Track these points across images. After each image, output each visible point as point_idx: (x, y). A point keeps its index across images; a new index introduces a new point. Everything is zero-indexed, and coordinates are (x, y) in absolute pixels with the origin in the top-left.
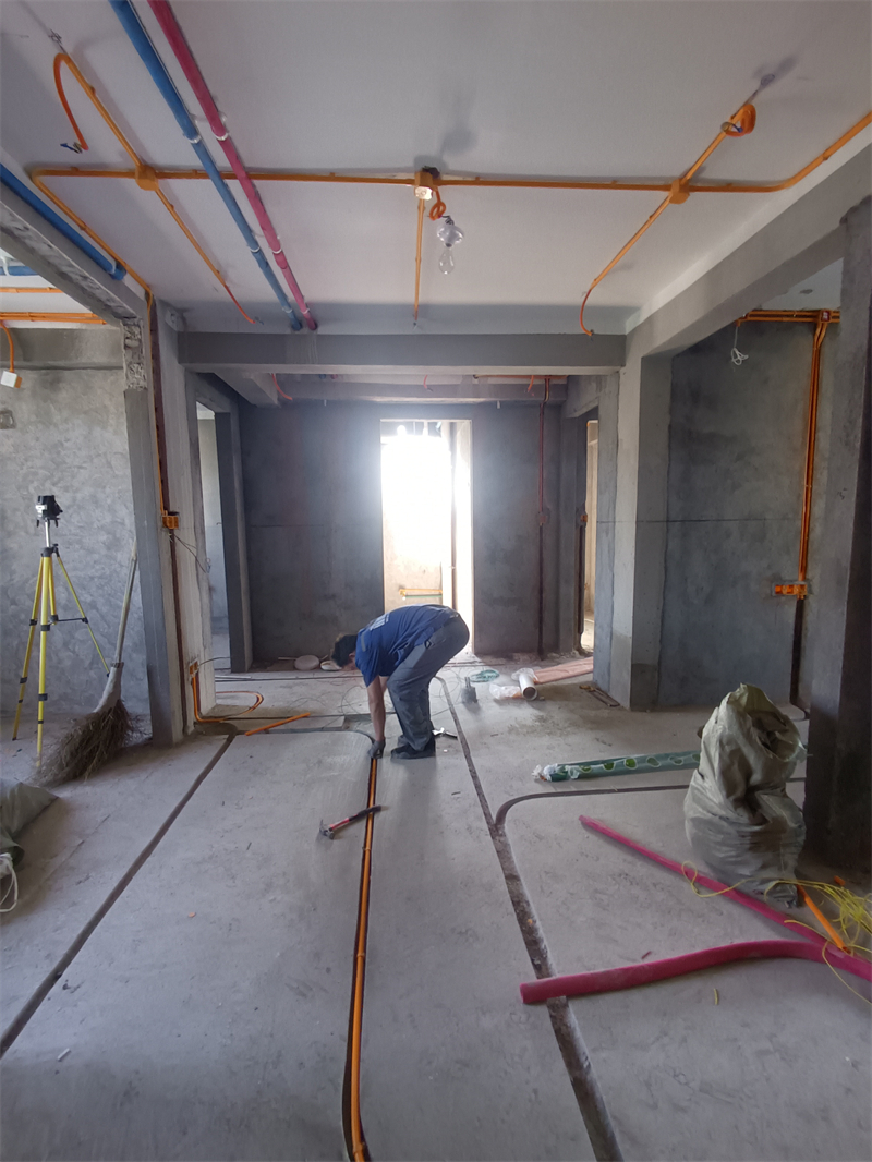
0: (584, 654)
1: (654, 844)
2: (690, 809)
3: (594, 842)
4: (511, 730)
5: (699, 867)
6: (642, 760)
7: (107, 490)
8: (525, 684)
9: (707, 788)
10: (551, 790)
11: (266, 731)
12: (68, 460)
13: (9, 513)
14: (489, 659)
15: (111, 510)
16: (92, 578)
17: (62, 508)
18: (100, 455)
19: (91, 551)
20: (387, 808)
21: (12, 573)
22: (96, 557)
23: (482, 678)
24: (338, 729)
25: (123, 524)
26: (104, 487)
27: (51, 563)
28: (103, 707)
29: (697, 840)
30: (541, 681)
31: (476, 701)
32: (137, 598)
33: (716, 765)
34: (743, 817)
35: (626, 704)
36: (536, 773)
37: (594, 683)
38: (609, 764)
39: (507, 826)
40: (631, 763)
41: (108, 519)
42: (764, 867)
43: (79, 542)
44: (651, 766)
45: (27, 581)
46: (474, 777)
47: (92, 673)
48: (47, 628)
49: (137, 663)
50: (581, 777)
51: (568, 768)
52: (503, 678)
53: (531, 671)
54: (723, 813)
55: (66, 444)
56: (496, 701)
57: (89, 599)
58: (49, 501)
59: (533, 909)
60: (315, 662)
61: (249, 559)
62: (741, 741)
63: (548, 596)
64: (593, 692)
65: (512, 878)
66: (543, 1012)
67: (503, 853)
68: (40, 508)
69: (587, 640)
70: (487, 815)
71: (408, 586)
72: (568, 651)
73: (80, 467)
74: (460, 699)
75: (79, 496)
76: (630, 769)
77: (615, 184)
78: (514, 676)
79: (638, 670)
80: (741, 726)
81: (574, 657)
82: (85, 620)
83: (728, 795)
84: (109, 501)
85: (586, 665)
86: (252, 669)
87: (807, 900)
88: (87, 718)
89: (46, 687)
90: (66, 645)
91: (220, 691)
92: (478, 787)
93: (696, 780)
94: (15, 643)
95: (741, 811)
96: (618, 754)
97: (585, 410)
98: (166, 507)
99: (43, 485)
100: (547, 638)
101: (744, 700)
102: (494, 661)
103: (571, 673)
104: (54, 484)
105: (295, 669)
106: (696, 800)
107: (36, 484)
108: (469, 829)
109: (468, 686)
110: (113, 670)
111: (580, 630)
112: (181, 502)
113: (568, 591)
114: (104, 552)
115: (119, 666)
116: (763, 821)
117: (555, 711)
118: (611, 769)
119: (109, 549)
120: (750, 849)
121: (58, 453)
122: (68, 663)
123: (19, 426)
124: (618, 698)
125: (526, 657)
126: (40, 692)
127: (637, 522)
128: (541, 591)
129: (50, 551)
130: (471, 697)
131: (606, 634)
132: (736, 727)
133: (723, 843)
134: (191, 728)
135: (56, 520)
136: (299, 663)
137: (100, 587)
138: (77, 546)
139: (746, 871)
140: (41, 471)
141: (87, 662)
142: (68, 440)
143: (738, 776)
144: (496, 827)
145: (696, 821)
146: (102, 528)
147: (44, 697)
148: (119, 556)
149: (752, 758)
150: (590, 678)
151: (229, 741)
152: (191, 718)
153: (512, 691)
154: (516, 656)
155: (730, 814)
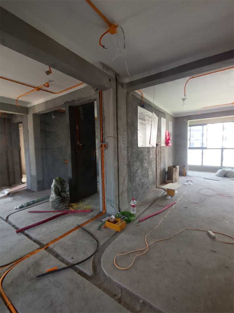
0: (23, 183)
3: (32, 214)
4: (5, 203)
5: (53, 210)
6: (41, 199)
8: (7, 193)
9: (53, 195)
10: (20, 210)
29: (52, 206)
30: (12, 191)
36: (15, 208)
38: (33, 201)
39: (9, 219)
40: (38, 200)
42: (63, 205)
44: (43, 199)
50: (27, 206)
51: (23, 205)
53: (8, 190)
54: (56, 198)
62: (57, 185)
63: (11, 169)
65: (13, 226)
67: (10, 223)
69: (24, 180)
72: (18, 183)
77: (23, 84)
78: (2, 192)
79: (38, 182)
80: (57, 182)
81: (20, 184)
83: (56, 195)
85: (25, 185)
87: (70, 207)
93: (51, 195)
95: (58, 196)
96: (35, 199)
97: (18, 122)
100: (12, 181)
103: (21, 188)
106: (51, 199)
111: (21, 177)
113: (17, 168)
116: (62, 197)
117: (18, 197)
118: (34, 202)
124: (34, 190)
125: (5, 187)
127: (35, 149)
128: (8, 169)
143: (57, 191)
145: (52, 202)
150: (26, 188)
153: (3, 195)
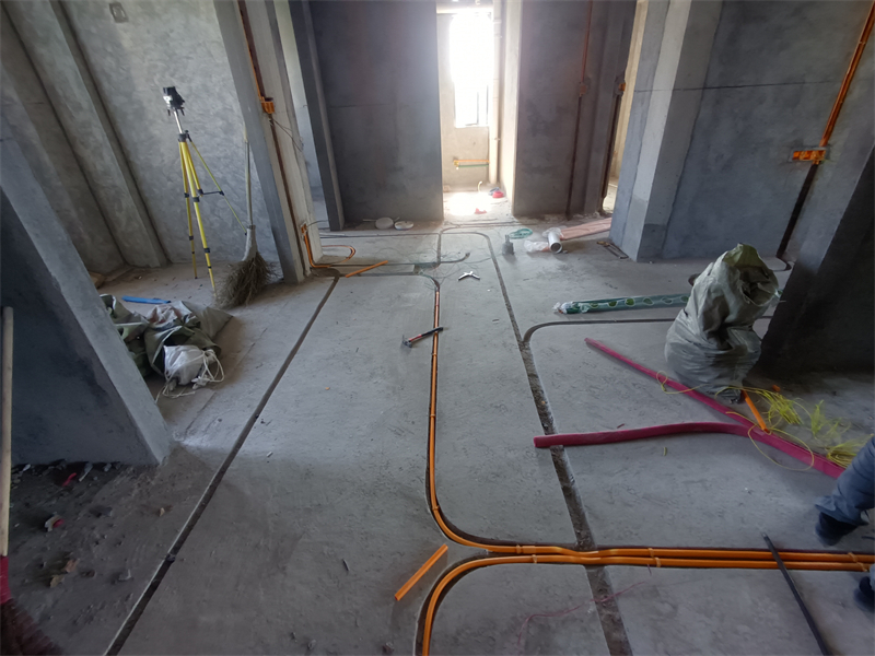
1: (639, 359)
2: (672, 335)
3: (594, 353)
4: (539, 276)
5: (670, 375)
6: (639, 300)
7: (214, 79)
8: (553, 240)
9: (689, 323)
10: (566, 320)
11: (359, 275)
12: (177, 52)
13: (145, 104)
14: (525, 220)
15: (221, 98)
16: (219, 158)
17: (184, 98)
18: (200, 45)
19: (214, 136)
20: (447, 329)
21: (162, 155)
22: (218, 140)
23: (519, 235)
24: (411, 274)
25: (232, 110)
26: (211, 76)
27: (186, 146)
28: (248, 257)
29: (672, 358)
30: (568, 237)
31: (513, 253)
32: (255, 174)
33: (701, 307)
34: (713, 344)
35: (634, 256)
36: (555, 308)
37: (610, 240)
38: (613, 302)
39: (531, 343)
40: (630, 302)
41: (219, 106)
42: (720, 377)
43: (203, 128)
44: (646, 304)
45: (174, 162)
46: (510, 309)
47: (234, 232)
48: (197, 199)
49: (264, 224)
50: (589, 312)
51: (580, 305)
52: (535, 236)
53: (558, 230)
54: (697, 341)
55: (171, 35)
56: (528, 253)
57: (221, 176)
58: (171, 91)
59: (546, 395)
60: (391, 223)
61: (333, 137)
62: (727, 290)
63: (579, 165)
64: (609, 246)
65: (532, 376)
66: (548, 453)
67: (527, 360)
68: (168, 99)
70: (518, 336)
71: (461, 158)
72: (591, 212)
73: (188, 58)
74: (501, 252)
75: (193, 85)
76: (629, 306)
78: (544, 234)
79: (649, 229)
80: (730, 278)
81: (595, 218)
82: (221, 193)
83: (704, 330)
84: (217, 90)
85: (605, 224)
86: (345, 229)
87: (747, 400)
88: (240, 264)
89: (207, 242)
90: (213, 211)
91: (326, 245)
92: (512, 316)
94: (179, 211)
95: (712, 340)
96: (621, 295)
98: (262, 94)
99: (164, 77)
100: (575, 201)
101: (738, 257)
102: (529, 221)
103: (591, 231)
104: (172, 75)
105: (376, 228)
106: (678, 331)
107: (158, 76)
108: (504, 344)
109: (508, 242)
110: (248, 231)
111: (603, 195)
112: (273, 90)
113: (598, 159)
114: (223, 136)
115: (252, 228)
117: (575, 262)
118: (613, 306)
119: (226, 133)
120: (712, 366)
121: (168, 44)
122: (217, 225)
123: (130, 18)
124: (628, 252)
125: (555, 218)
126: (205, 247)
127: (674, 90)
128: (574, 160)
129: (185, 137)
130: (509, 250)
131: (625, 197)
132: (725, 279)
133: (692, 361)
134: (309, 272)
135: (182, 109)
136: (378, 224)
137: (227, 166)
138: (202, 132)
139: (705, 379)
140: (160, 64)
141: (230, 225)
142: (172, 31)
143: (716, 315)
144: (523, 344)
145: (675, 346)
146: (217, 114)
147: (208, 250)
148: (235, 139)
149: (732, 302)
150: (606, 235)
151: (336, 281)
152: (308, 265)
153: (542, 245)
154: (547, 217)
155: (703, 342)
